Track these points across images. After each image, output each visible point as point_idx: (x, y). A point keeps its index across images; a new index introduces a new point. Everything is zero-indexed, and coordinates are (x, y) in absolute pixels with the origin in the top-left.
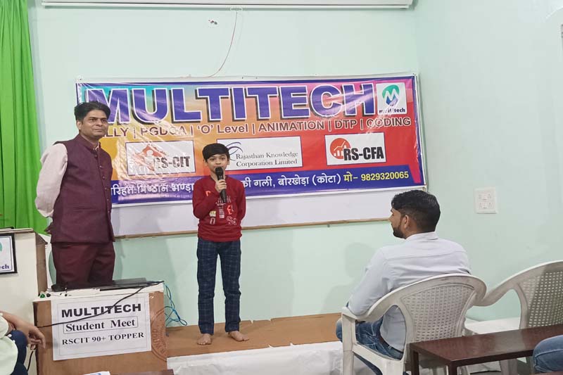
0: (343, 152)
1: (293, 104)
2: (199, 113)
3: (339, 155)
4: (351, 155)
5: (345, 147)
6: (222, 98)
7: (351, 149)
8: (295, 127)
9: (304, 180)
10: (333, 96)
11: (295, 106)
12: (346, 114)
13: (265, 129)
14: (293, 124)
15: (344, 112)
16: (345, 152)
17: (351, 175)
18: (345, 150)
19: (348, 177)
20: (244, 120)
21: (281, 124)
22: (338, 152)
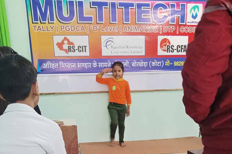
0: (166, 47)
1: (143, 14)
2: (92, 17)
3: (164, 49)
4: (171, 49)
5: (168, 44)
6: (104, 8)
7: (170, 45)
8: (143, 30)
9: (145, 64)
10: (164, 10)
11: (143, 15)
12: (170, 23)
13: (126, 30)
14: (142, 27)
15: (169, 21)
16: (167, 47)
17: (169, 62)
18: (168, 46)
19: (168, 63)
20: (116, 23)
21: (135, 27)
22: (164, 47)
